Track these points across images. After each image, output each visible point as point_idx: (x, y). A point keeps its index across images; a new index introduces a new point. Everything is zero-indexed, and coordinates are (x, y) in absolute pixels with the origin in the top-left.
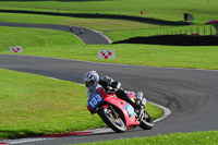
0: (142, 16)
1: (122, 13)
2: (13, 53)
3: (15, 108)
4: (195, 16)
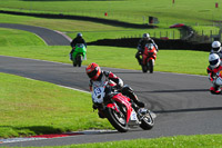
0: (106, 18)
1: (85, 15)
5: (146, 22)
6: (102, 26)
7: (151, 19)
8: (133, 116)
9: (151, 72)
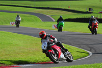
0: (69, 9)
1: (59, 7)
2: (12, 25)
3: (22, 50)
4: (94, 9)
5: (88, 10)
6: (67, 12)
7: (90, 9)
8: (62, 56)
9: (96, 34)
